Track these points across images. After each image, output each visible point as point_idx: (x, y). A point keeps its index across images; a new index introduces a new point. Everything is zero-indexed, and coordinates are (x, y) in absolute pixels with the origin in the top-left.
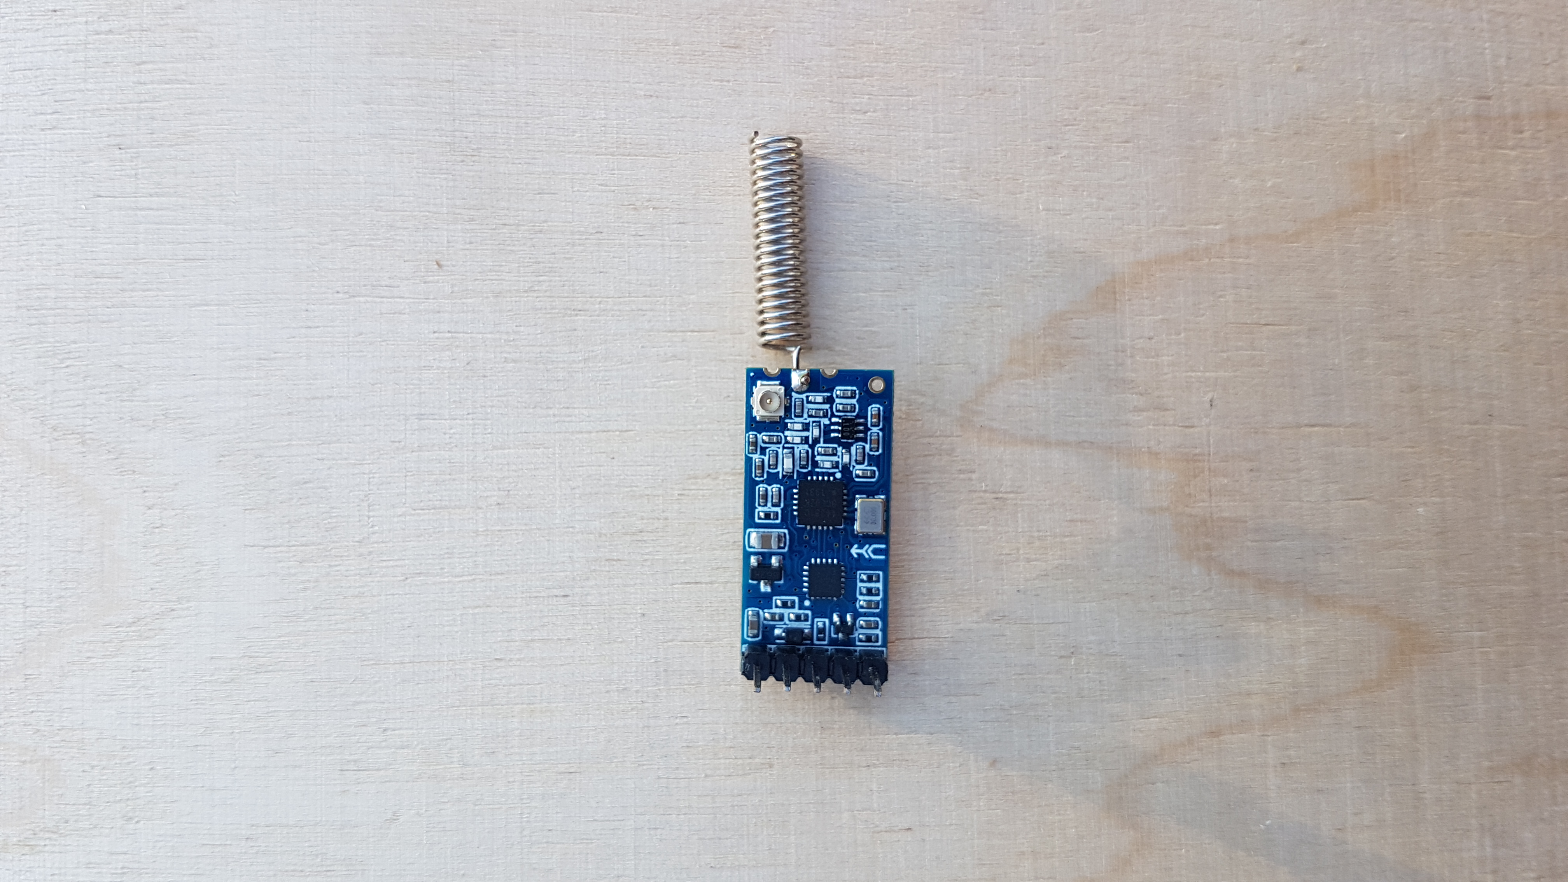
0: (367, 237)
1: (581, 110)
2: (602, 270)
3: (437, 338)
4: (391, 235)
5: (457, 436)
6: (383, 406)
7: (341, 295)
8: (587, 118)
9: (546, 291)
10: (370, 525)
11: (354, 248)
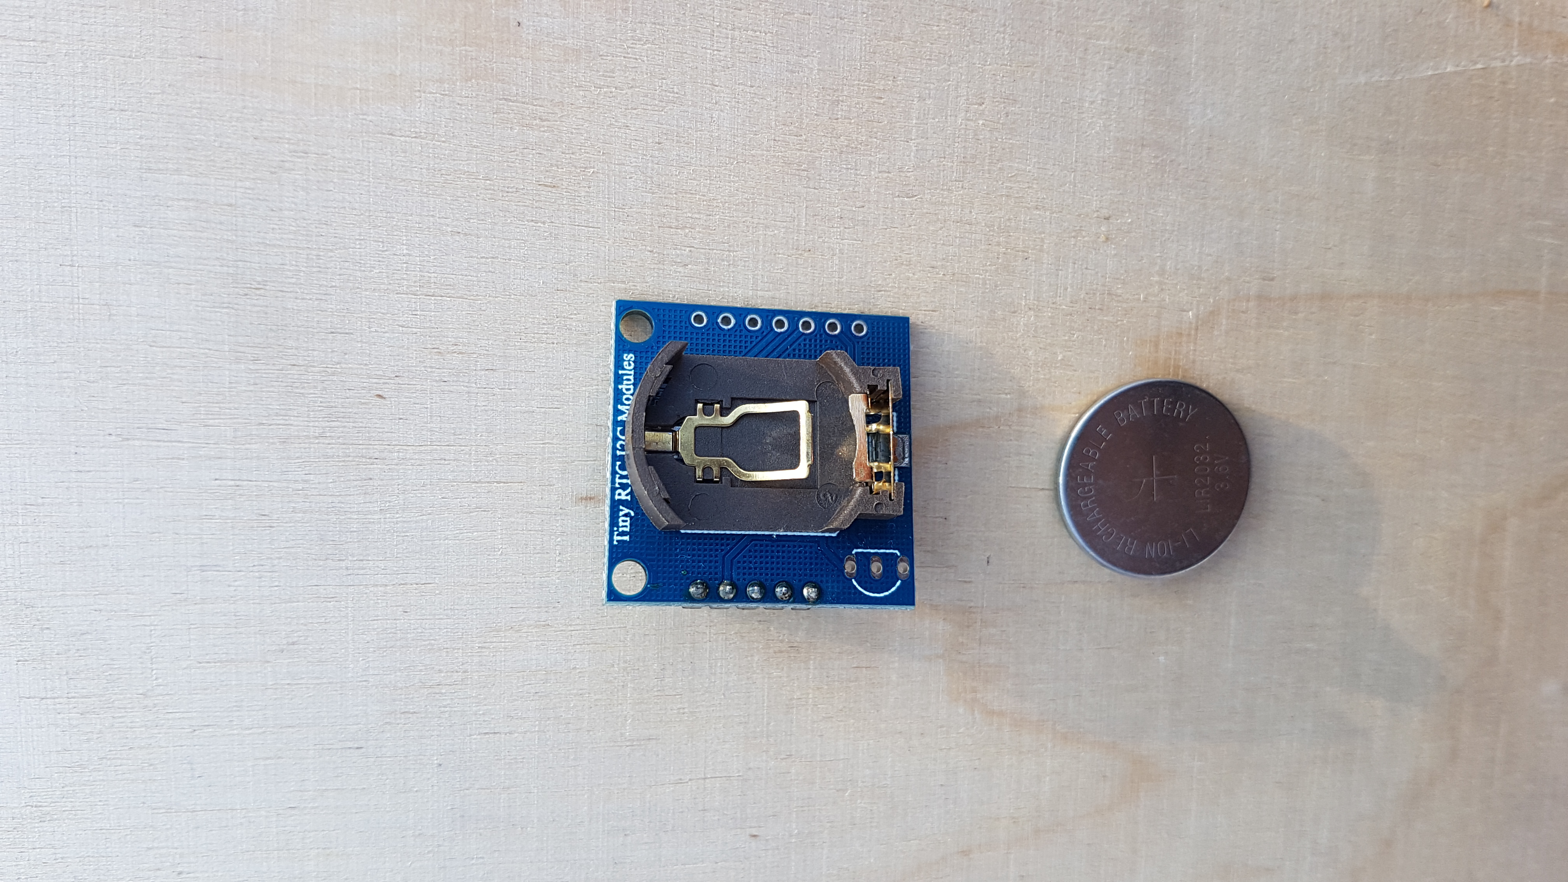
0: (141, 375)
1: (380, 244)
2: (401, 417)
3: (219, 486)
4: (168, 374)
5: (242, 588)
6: (163, 557)
7: (113, 438)
8: (386, 253)
9: (339, 438)
10: (154, 678)
11: (126, 387)
